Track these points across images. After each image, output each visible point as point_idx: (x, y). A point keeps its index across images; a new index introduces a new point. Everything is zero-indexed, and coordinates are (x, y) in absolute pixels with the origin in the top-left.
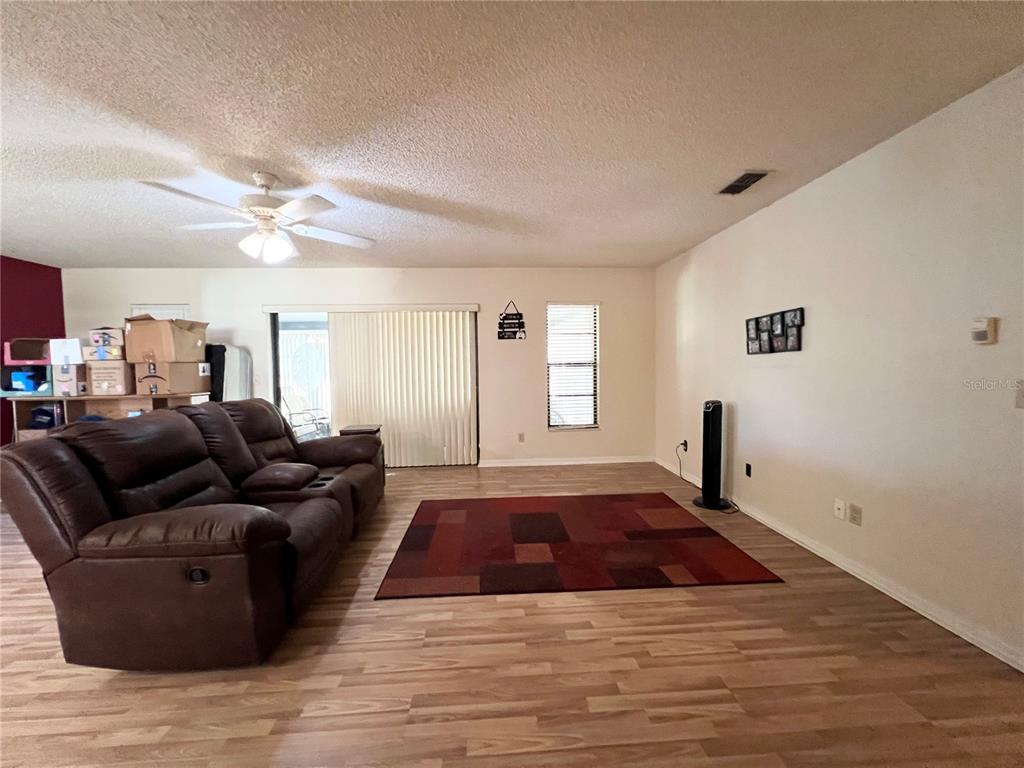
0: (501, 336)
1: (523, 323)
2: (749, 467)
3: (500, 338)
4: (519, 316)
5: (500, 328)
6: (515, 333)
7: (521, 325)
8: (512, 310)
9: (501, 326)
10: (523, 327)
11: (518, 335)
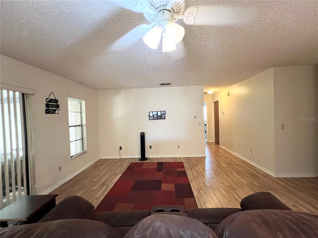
0: (47, 112)
1: (58, 105)
2: (151, 146)
3: (46, 113)
4: (56, 101)
5: (46, 107)
6: (55, 110)
7: (58, 106)
8: (52, 97)
9: (47, 105)
10: (59, 108)
11: (56, 112)
